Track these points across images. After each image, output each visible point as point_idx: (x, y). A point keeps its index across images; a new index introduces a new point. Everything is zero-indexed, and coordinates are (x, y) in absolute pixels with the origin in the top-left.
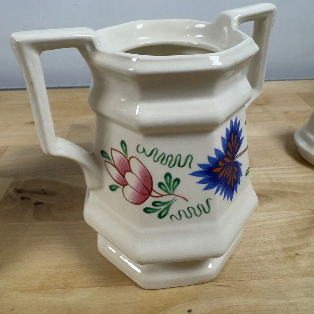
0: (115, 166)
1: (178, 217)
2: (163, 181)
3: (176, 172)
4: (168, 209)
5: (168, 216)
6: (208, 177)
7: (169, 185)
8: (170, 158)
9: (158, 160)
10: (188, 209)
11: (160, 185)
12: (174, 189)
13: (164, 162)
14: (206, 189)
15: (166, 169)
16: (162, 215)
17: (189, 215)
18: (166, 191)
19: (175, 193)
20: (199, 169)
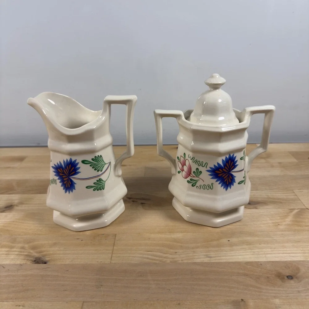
0: (181, 163)
1: (200, 188)
2: (195, 171)
3: (201, 169)
4: (196, 183)
5: (196, 186)
6: (213, 173)
7: (197, 173)
8: (199, 162)
9: (194, 162)
10: (204, 185)
11: (194, 172)
12: (199, 175)
13: (196, 163)
14: (212, 178)
15: (197, 166)
16: (194, 185)
17: (204, 188)
18: (196, 175)
19: (199, 177)
20: (210, 169)
